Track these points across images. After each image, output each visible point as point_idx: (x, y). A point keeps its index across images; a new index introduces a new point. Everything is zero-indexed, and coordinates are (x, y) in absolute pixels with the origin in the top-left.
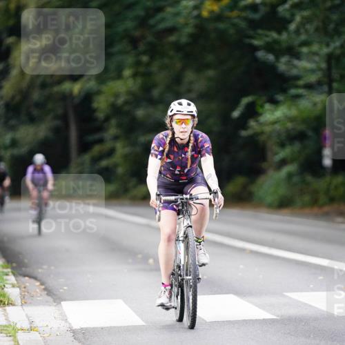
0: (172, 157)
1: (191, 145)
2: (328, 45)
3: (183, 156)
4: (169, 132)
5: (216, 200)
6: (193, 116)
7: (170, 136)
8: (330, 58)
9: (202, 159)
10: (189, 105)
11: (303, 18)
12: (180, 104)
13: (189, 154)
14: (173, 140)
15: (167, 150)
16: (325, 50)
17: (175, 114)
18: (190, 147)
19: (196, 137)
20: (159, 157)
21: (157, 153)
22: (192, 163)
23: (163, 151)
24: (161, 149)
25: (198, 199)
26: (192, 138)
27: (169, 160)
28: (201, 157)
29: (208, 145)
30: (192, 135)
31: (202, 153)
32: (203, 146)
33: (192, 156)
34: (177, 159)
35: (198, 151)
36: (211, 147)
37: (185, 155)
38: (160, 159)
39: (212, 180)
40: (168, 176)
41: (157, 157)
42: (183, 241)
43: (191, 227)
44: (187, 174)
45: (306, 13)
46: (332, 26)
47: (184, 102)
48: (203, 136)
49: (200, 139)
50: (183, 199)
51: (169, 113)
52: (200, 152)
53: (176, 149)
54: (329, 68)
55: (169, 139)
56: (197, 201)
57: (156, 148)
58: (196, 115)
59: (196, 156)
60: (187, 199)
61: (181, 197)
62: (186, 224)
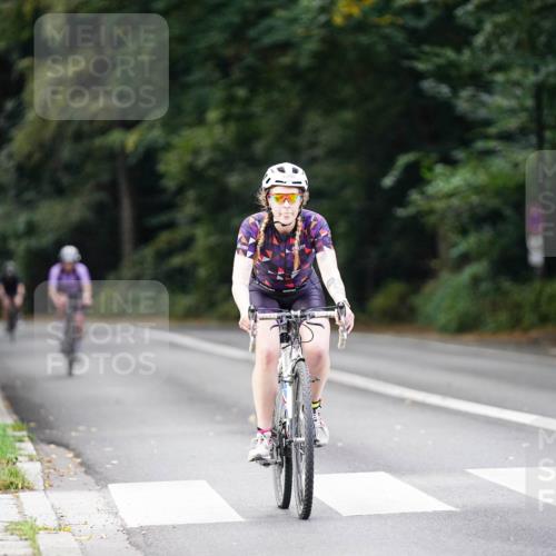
0: (270, 253)
1: (298, 233)
2: (536, 70)
3: (287, 251)
5: (342, 318)
6: (302, 189)
7: (266, 221)
8: (540, 91)
9: (318, 255)
10: (295, 171)
11: (496, 26)
12: (282, 170)
13: (296, 248)
14: (270, 227)
16: (532, 78)
17: (273, 186)
19: (307, 221)
20: (249, 254)
21: (245, 248)
22: (303, 262)
24: (252, 241)
25: (313, 317)
26: (300, 223)
27: (265, 259)
29: (325, 232)
30: (299, 218)
31: (317, 246)
32: (318, 235)
33: (302, 252)
34: (277, 257)
35: (311, 242)
36: (330, 236)
37: (290, 249)
38: (251, 257)
39: (335, 287)
40: (266, 283)
41: (245, 254)
42: (291, 383)
43: (303, 360)
44: (294, 281)
45: (501, 18)
46: (543, 39)
47: (288, 166)
48: (317, 218)
49: (314, 224)
50: (290, 317)
51: (265, 185)
52: (313, 245)
53: (275, 242)
54: (539, 107)
55: (264, 225)
56: (313, 321)
57: (244, 240)
58: (306, 187)
59: (307, 251)
60: (296, 317)
61: (288, 314)
62: (294, 356)
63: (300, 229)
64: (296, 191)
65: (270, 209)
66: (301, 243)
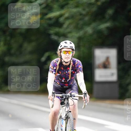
0: (60, 72)
1: (71, 66)
3: (66, 72)
4: (59, 59)
5: (86, 98)
6: (73, 49)
7: (59, 61)
9: (77, 74)
10: (71, 43)
12: (66, 43)
13: (70, 71)
15: (58, 68)
17: (63, 48)
18: (71, 67)
19: (74, 62)
20: (54, 72)
21: (53, 70)
22: (72, 76)
23: (56, 69)
24: (55, 68)
25: (74, 96)
26: (72, 62)
27: (58, 75)
28: (77, 73)
29: (81, 66)
30: (71, 61)
31: (77, 71)
32: (78, 67)
33: (72, 73)
34: (63, 74)
35: (75, 70)
36: (82, 68)
37: (67, 71)
38: (55, 74)
39: (82, 86)
40: (58, 83)
41: (53, 73)
42: (65, 120)
43: (70, 112)
44: (68, 83)
47: (68, 42)
48: (78, 61)
49: (77, 63)
50: (66, 96)
51: (59, 48)
52: (76, 71)
53: (62, 69)
55: (59, 63)
56: (74, 98)
57: (52, 68)
58: (74, 49)
59: (73, 72)
60: (68, 96)
61: (65, 95)
62: (67, 110)
63: (71, 64)
64: (71, 50)
65: (61, 57)
66: (72, 70)
